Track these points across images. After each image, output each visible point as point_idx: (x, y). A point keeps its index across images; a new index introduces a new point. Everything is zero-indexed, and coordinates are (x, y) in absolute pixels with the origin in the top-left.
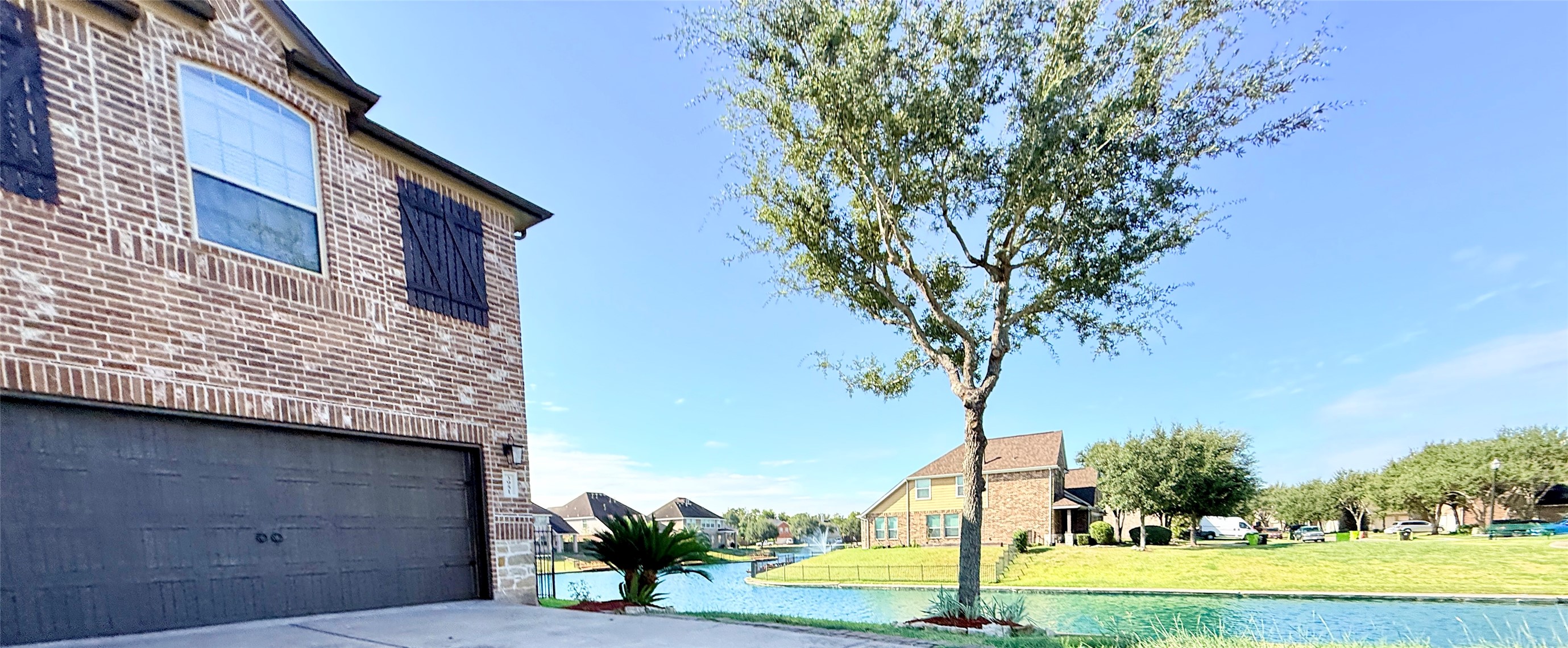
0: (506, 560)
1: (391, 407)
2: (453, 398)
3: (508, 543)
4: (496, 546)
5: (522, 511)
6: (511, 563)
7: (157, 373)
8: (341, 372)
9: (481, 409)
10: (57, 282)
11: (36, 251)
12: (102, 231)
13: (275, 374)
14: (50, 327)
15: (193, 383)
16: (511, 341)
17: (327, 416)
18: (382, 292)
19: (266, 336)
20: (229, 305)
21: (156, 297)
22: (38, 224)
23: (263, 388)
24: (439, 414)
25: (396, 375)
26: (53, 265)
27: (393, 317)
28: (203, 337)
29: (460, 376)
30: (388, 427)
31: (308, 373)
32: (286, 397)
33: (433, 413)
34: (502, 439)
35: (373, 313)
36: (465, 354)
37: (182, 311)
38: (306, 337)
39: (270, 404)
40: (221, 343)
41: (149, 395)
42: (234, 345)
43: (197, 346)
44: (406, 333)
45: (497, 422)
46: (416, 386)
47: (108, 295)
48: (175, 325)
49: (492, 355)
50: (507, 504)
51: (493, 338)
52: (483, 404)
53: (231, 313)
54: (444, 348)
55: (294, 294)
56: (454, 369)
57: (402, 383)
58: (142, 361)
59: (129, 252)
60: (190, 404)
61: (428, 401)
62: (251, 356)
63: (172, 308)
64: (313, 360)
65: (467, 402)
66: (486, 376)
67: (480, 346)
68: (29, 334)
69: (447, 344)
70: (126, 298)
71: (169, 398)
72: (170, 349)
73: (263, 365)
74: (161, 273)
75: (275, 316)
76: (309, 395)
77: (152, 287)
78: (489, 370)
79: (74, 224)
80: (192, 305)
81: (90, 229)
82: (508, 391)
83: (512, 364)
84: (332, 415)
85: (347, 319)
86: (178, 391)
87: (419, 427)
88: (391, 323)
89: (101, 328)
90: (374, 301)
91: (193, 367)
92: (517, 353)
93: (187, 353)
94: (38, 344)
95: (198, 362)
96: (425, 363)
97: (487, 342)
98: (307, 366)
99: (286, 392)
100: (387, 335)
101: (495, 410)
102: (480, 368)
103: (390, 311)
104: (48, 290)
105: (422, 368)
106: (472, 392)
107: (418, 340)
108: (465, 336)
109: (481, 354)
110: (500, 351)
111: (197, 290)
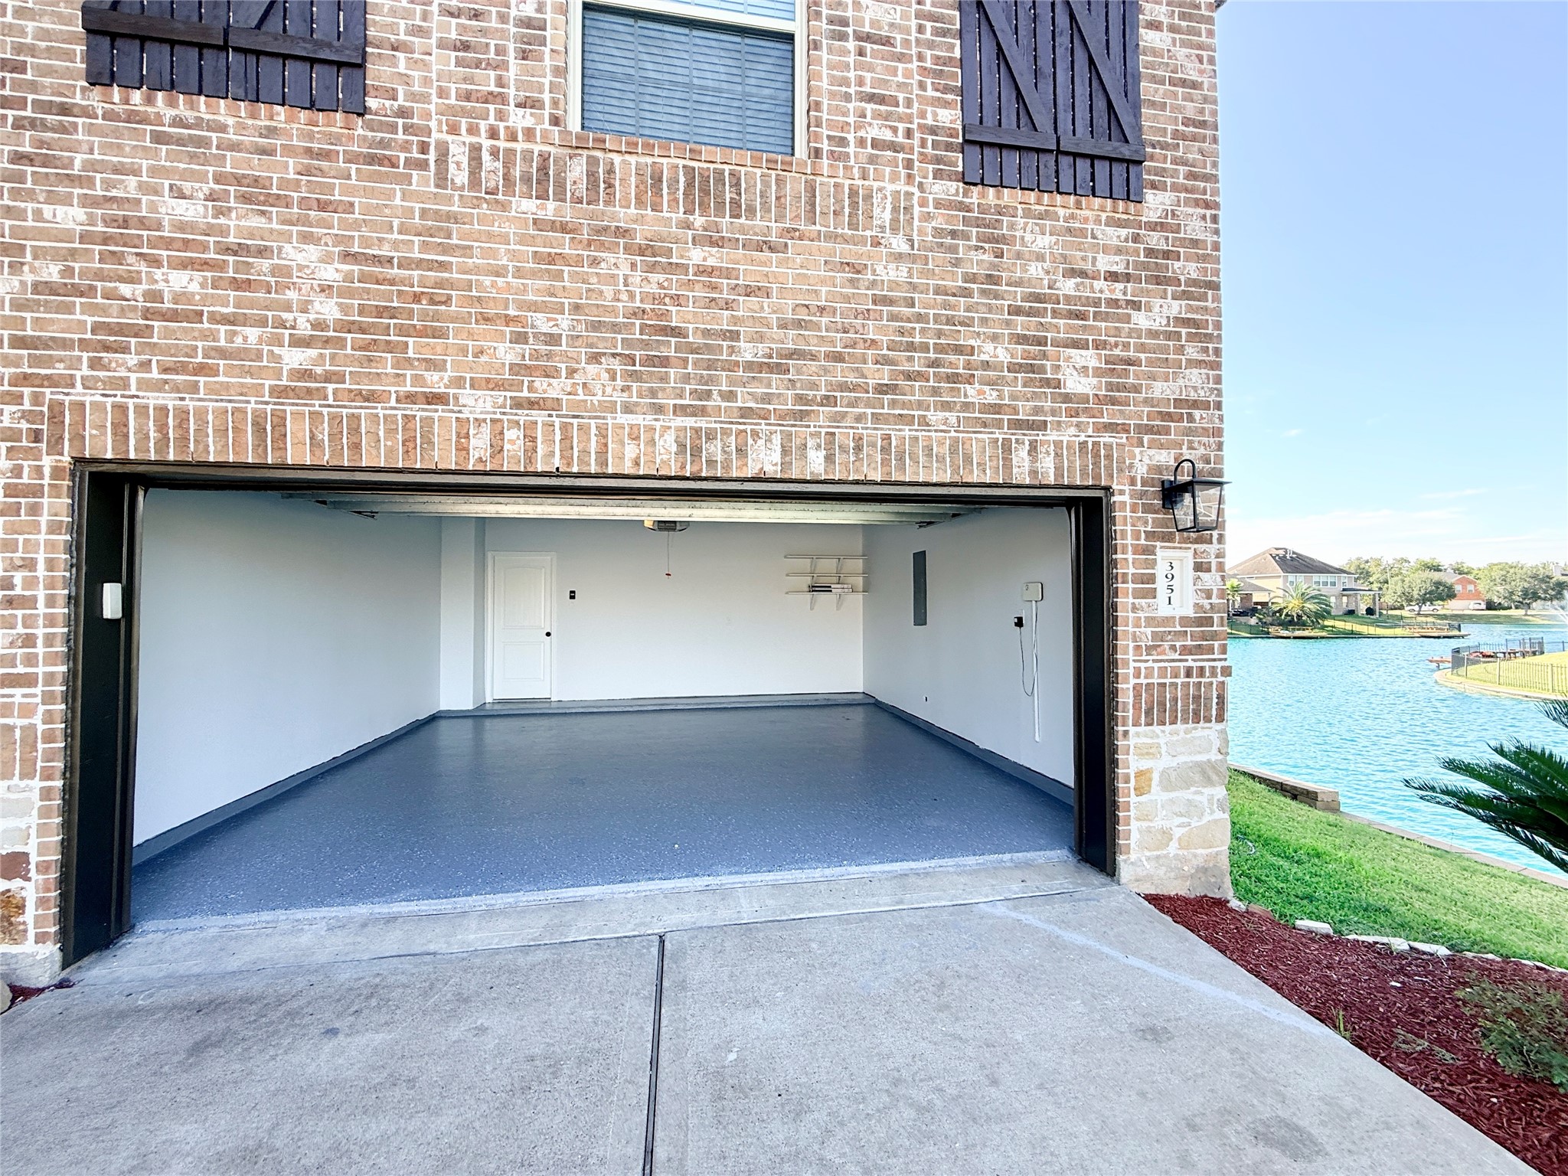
0: (1156, 777)
1: (908, 420)
2: (1047, 383)
3: (1163, 735)
4: (1132, 741)
5: (1199, 649)
6: (1167, 785)
7: (478, 404)
8: (814, 357)
9: (1113, 401)
10: (347, 257)
11: (323, 206)
12: (424, 148)
13: (686, 378)
14: (327, 342)
15: (540, 416)
16: (1194, 226)
17: (777, 457)
18: (909, 164)
19: (677, 300)
20: (612, 248)
21: (492, 254)
22: (326, 155)
23: (659, 409)
24: (1017, 425)
25: (925, 348)
26: (344, 225)
27: (927, 217)
28: (565, 322)
29: (1070, 329)
30: (902, 468)
31: (749, 366)
32: (702, 423)
33: (999, 424)
34: (1158, 469)
35: (887, 216)
36: (1083, 274)
37: (534, 274)
38: (749, 292)
39: (667, 444)
40: (596, 326)
41: (463, 449)
42: (615, 328)
43: (553, 339)
44: (953, 249)
45: (1150, 430)
46: (968, 365)
47: (419, 264)
48: (522, 305)
49: (1145, 266)
50: (1163, 632)
51: (1153, 227)
52: (1119, 388)
53: (617, 262)
54: (1035, 270)
55: (736, 204)
56: (1055, 313)
57: (935, 364)
58: (459, 382)
59: (462, 177)
60: (530, 460)
61: (991, 397)
62: (646, 345)
63: (519, 273)
64: (761, 338)
65: (1080, 389)
66: (1127, 319)
67: (1119, 251)
68: (294, 358)
69: (1040, 258)
70: (443, 266)
71: (498, 450)
72: (507, 353)
73: (665, 362)
74: (504, 207)
75: (697, 256)
76: (746, 413)
77: (490, 237)
78: (1136, 306)
79: (383, 144)
80: (551, 259)
81: (406, 147)
82: (1180, 350)
83: (1194, 283)
84: (785, 452)
85: (833, 237)
86: (510, 434)
87: (968, 459)
88: (923, 230)
89: (402, 331)
90: (890, 187)
91: (540, 383)
92: (1206, 253)
93: (536, 355)
94: (305, 374)
95: (549, 374)
96: (990, 309)
97: (1136, 239)
98: (748, 351)
99: (702, 412)
100: (913, 258)
101: (1146, 401)
102: (1114, 303)
103: (923, 203)
104: (331, 273)
105: (984, 321)
106: (1093, 363)
107: (979, 260)
108: (1082, 233)
109: (1120, 268)
110: (1167, 255)
111: (564, 228)
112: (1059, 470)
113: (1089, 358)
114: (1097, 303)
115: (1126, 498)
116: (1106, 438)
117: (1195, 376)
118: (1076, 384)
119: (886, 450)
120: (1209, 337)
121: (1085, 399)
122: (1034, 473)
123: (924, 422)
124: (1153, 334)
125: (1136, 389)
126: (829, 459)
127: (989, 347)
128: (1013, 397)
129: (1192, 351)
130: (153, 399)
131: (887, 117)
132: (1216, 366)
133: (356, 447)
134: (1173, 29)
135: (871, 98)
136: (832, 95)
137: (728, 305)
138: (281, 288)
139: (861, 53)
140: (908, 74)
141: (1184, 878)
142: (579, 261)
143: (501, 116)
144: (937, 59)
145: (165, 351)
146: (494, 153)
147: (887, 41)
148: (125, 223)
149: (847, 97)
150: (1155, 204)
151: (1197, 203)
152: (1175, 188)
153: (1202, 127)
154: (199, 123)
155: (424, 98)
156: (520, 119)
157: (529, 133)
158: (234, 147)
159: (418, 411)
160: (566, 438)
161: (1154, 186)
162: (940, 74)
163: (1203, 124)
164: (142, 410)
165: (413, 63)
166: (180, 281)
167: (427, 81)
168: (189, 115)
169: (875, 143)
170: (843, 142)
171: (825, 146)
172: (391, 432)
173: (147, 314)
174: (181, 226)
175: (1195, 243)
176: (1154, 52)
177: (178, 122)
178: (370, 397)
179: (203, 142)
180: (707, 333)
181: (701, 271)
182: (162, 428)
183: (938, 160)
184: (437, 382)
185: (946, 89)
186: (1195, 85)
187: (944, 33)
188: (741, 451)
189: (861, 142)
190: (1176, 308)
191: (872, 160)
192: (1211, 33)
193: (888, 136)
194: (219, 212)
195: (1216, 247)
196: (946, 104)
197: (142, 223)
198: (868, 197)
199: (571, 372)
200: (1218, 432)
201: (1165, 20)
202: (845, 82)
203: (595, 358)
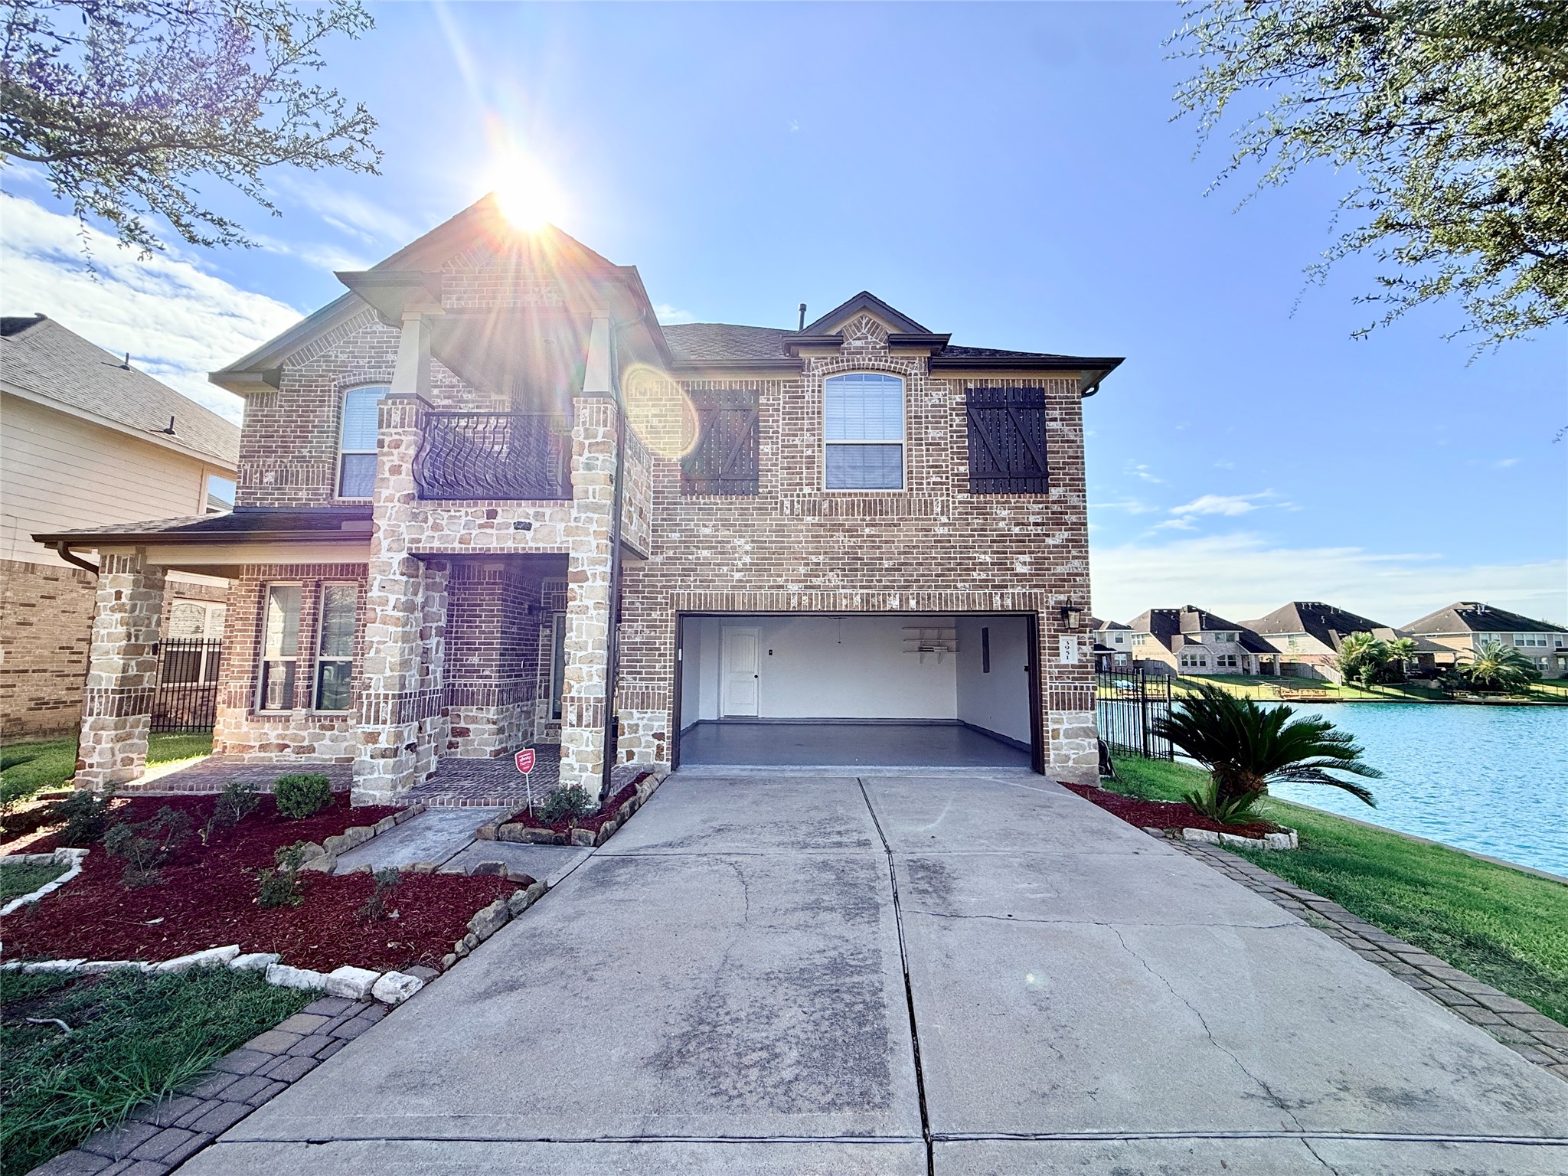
0: (1061, 732)
1: (949, 587)
2: (1008, 569)
3: (1064, 714)
4: (1050, 716)
5: (1081, 679)
6: (1066, 736)
7: (794, 588)
8: (911, 565)
9: (1038, 575)
10: (752, 542)
11: (746, 526)
12: (776, 503)
13: (864, 575)
14: (747, 570)
15: (813, 591)
16: (1074, 500)
17: (897, 603)
18: (948, 489)
19: (860, 547)
20: (838, 531)
21: (798, 536)
22: (748, 509)
23: (854, 587)
24: (994, 587)
25: (956, 558)
26: (752, 531)
27: (955, 508)
28: (821, 557)
29: (1017, 547)
30: (946, 605)
31: (887, 570)
32: (870, 591)
33: (987, 587)
34: (1060, 602)
35: (939, 509)
36: (1023, 524)
37: (811, 542)
38: (886, 542)
39: (858, 599)
40: (832, 559)
41: (789, 604)
42: (839, 559)
43: (818, 564)
44: (967, 519)
45: (1055, 586)
46: (973, 564)
47: (775, 542)
48: (807, 553)
49: (1051, 519)
50: (1064, 672)
51: (1054, 502)
52: (1040, 569)
53: (839, 536)
54: (1002, 524)
55: (881, 511)
56: (1011, 541)
57: (960, 564)
58: (787, 581)
59: (788, 512)
60: (810, 606)
61: (983, 576)
62: (849, 564)
63: (806, 542)
64: (891, 559)
65: (1023, 571)
66: (1044, 541)
67: (1039, 513)
68: (737, 576)
69: (1004, 519)
70: (783, 542)
71: (800, 604)
72: (802, 570)
73: (856, 570)
74: (802, 520)
75: (867, 531)
76: (886, 587)
77: (797, 531)
78: (1048, 535)
79: (764, 503)
80: (817, 536)
81: (771, 503)
82: (1069, 552)
83: (1075, 524)
84: (901, 601)
85: (916, 519)
86: (804, 598)
87: (974, 601)
88: (954, 513)
89: (769, 564)
90: (940, 499)
91: (814, 579)
92: (1081, 511)
93: (812, 570)
94: (740, 581)
95: (817, 576)
96: (982, 541)
97: (1047, 508)
98: (886, 564)
99: (870, 587)
100: (950, 524)
101: (1054, 574)
102: (1038, 535)
103: (954, 503)
104: (748, 547)
105: (980, 547)
106: (1028, 560)
107: (977, 522)
108: (1023, 508)
109: (1039, 521)
110: (1061, 513)
111: (821, 525)
112: (1013, 605)
113: (1026, 558)
114: (1029, 535)
115: (1045, 615)
116: (1035, 590)
117: (1076, 563)
118: (1020, 569)
119: (940, 599)
120: (1083, 546)
121: (1025, 574)
122: (1002, 606)
123: (955, 587)
124: (1055, 546)
125: (1049, 569)
126: (918, 603)
127: (982, 556)
128: (993, 575)
129: (1074, 553)
130: (698, 591)
131: (938, 473)
132: (1086, 558)
133: (755, 604)
134: (1061, 420)
135: (932, 467)
136: (917, 467)
137: (879, 548)
138: (734, 553)
139: (928, 450)
140: (947, 455)
141: (1075, 775)
142: (826, 536)
143: (801, 490)
144: (958, 447)
145: (702, 576)
146: (798, 502)
147: (939, 444)
148: (691, 536)
149: (923, 467)
150: (1055, 493)
151: (1075, 491)
152: (1064, 485)
153: (1078, 459)
154: (711, 503)
155: (777, 487)
156: (807, 490)
157: (810, 495)
158: (720, 509)
159: (774, 591)
160: (823, 598)
161: (1054, 485)
162: (959, 453)
163: (1077, 457)
164: (695, 594)
165: (772, 476)
166: (706, 553)
167: (777, 481)
168: (707, 500)
169: (934, 483)
170: (922, 484)
171: (915, 486)
172: (766, 599)
173: (696, 564)
174: (705, 536)
175: (1075, 507)
176: (1053, 430)
177: (705, 504)
178: (760, 587)
179: (712, 509)
180: (871, 559)
181: (868, 536)
182: (700, 600)
183: (960, 486)
184: (780, 581)
185: (963, 458)
186: (1073, 441)
187: (961, 437)
188: (884, 601)
189: (929, 483)
190: (1066, 535)
191: (933, 489)
192: (1080, 419)
193: (939, 480)
194: (716, 531)
195: (1085, 508)
196: (962, 464)
197: (695, 536)
198: (931, 503)
199: (824, 575)
200: (1088, 586)
201: (1058, 417)
202: (922, 461)
203: (832, 570)
